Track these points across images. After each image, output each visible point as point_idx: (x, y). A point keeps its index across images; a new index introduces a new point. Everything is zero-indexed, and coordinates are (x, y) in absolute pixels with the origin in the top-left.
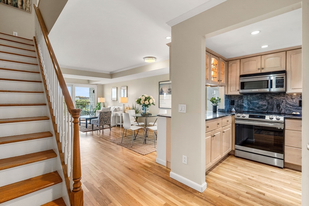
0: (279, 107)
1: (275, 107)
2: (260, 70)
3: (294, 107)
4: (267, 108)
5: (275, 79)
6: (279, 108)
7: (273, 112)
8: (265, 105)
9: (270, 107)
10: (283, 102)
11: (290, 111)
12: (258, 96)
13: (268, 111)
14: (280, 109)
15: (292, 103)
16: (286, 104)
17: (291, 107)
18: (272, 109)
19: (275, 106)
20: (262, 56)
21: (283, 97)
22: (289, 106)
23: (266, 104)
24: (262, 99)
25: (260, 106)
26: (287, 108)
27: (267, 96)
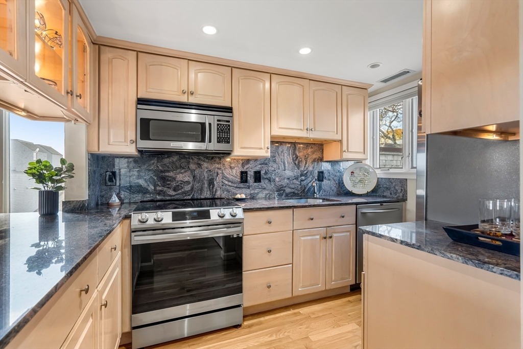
0: (211, 186)
1: (206, 185)
2: (186, 95)
3: (234, 183)
4: (192, 188)
5: (216, 123)
6: (213, 188)
7: (202, 197)
8: (188, 183)
9: (197, 185)
10: (218, 174)
11: (229, 192)
12: (174, 160)
13: (193, 195)
14: (214, 190)
15: (230, 177)
16: (223, 178)
17: (230, 184)
18: (201, 190)
19: (206, 183)
20: (190, 62)
21: (218, 164)
22: (227, 183)
23: (191, 179)
24: (183, 168)
25: (178, 186)
26: (224, 187)
27: (191, 160)
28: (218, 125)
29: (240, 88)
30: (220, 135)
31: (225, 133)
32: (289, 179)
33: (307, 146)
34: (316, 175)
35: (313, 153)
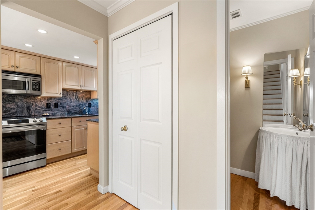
0: (29, 110)
1: (25, 110)
2: (14, 68)
3: (43, 109)
4: (16, 112)
6: (30, 111)
7: (23, 115)
8: (14, 109)
9: (19, 110)
10: (33, 104)
11: (40, 113)
12: (4, 97)
13: (17, 115)
14: (31, 112)
15: (40, 106)
16: (36, 106)
17: (40, 109)
18: (22, 112)
19: (25, 109)
21: (33, 99)
22: (38, 108)
23: (16, 107)
24: (10, 101)
25: (7, 110)
26: (37, 110)
27: (16, 98)
28: (33, 82)
29: (46, 67)
30: (34, 87)
31: (37, 86)
32: (73, 106)
33: (83, 92)
34: (87, 104)
35: (86, 95)
